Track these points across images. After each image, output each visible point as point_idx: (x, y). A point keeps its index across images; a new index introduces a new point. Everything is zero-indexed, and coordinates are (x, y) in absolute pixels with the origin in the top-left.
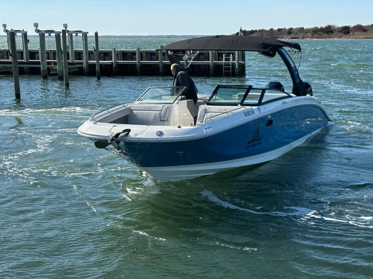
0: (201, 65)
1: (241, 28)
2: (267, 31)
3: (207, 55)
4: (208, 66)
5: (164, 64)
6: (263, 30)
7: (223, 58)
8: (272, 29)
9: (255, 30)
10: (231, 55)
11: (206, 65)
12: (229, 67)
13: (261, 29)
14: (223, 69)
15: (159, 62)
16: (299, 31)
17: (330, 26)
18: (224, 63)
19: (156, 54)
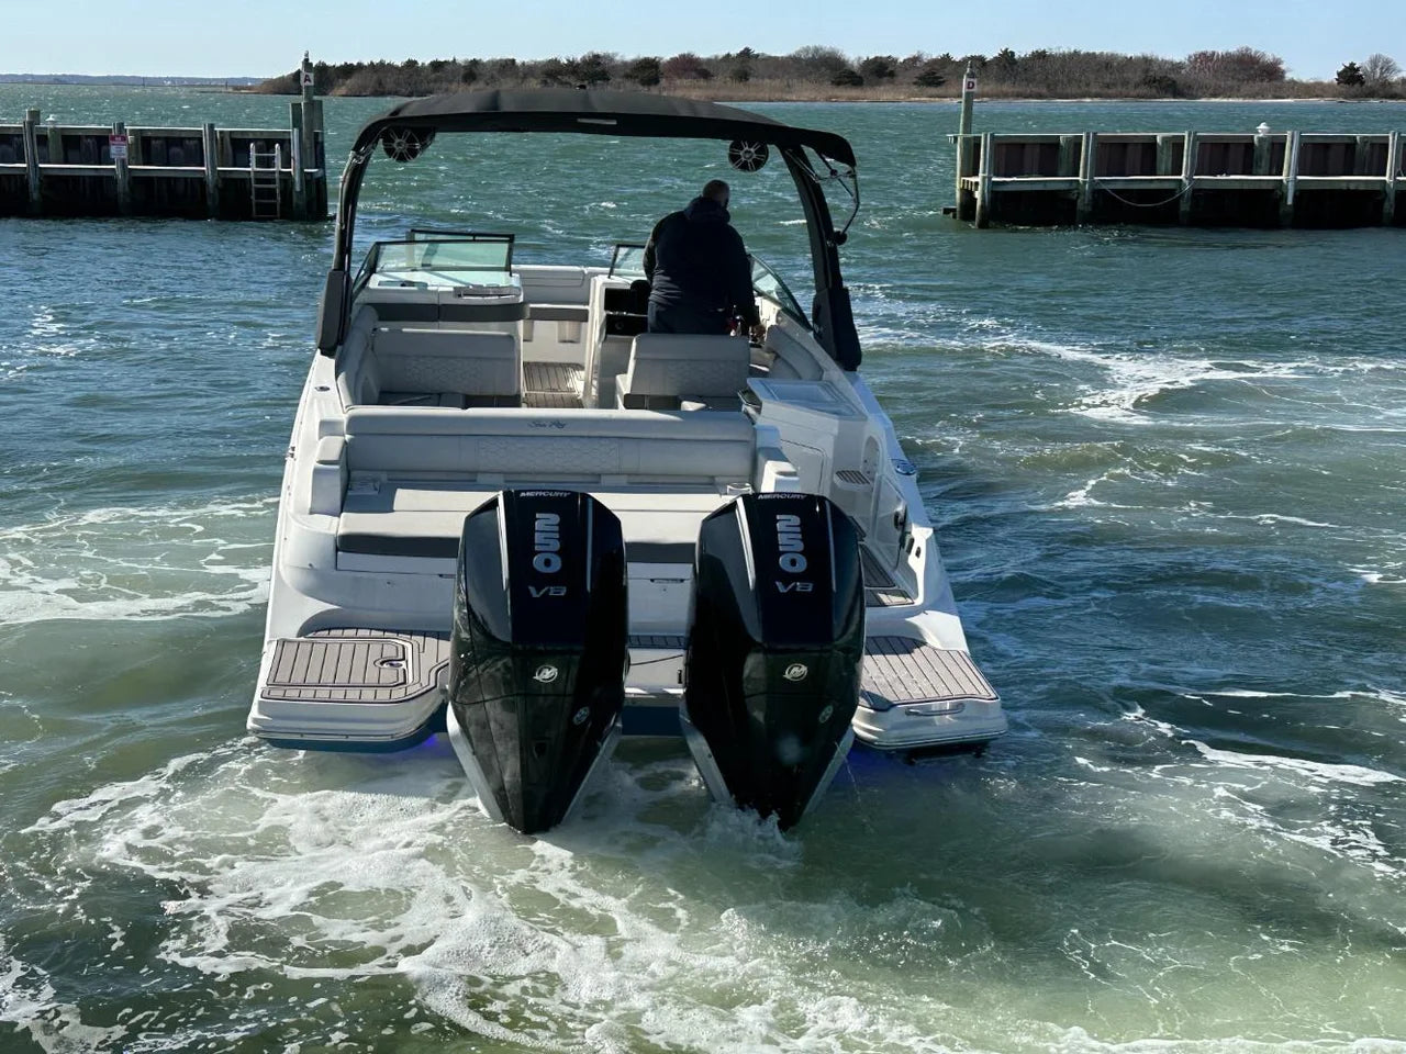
0: (176, 179)
1: (307, 55)
2: (397, 68)
3: (196, 145)
4: (200, 181)
5: (45, 173)
6: (382, 64)
7: (249, 156)
8: (411, 64)
9: (355, 64)
10: (277, 145)
11: (191, 178)
12: (272, 186)
13: (376, 61)
14: (251, 194)
15: (25, 165)
16: (499, 71)
17: (597, 57)
18: (256, 172)
19: (16, 139)
